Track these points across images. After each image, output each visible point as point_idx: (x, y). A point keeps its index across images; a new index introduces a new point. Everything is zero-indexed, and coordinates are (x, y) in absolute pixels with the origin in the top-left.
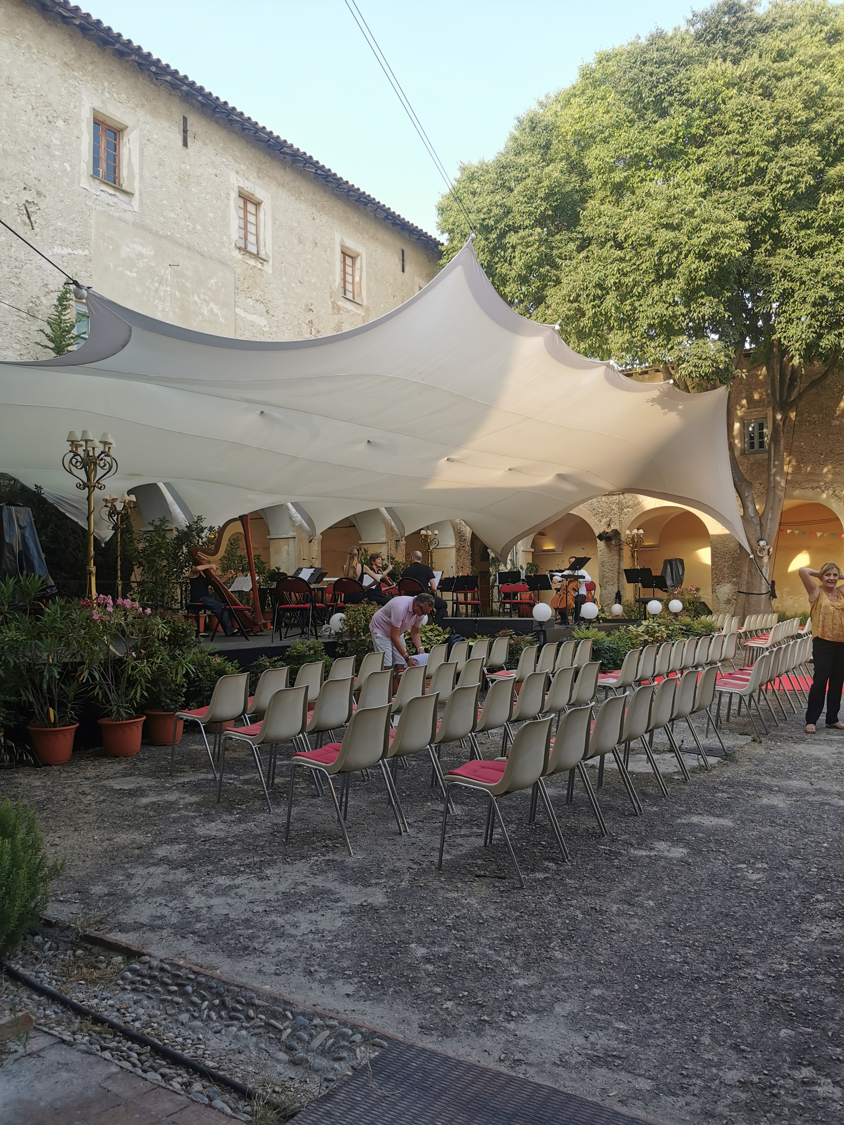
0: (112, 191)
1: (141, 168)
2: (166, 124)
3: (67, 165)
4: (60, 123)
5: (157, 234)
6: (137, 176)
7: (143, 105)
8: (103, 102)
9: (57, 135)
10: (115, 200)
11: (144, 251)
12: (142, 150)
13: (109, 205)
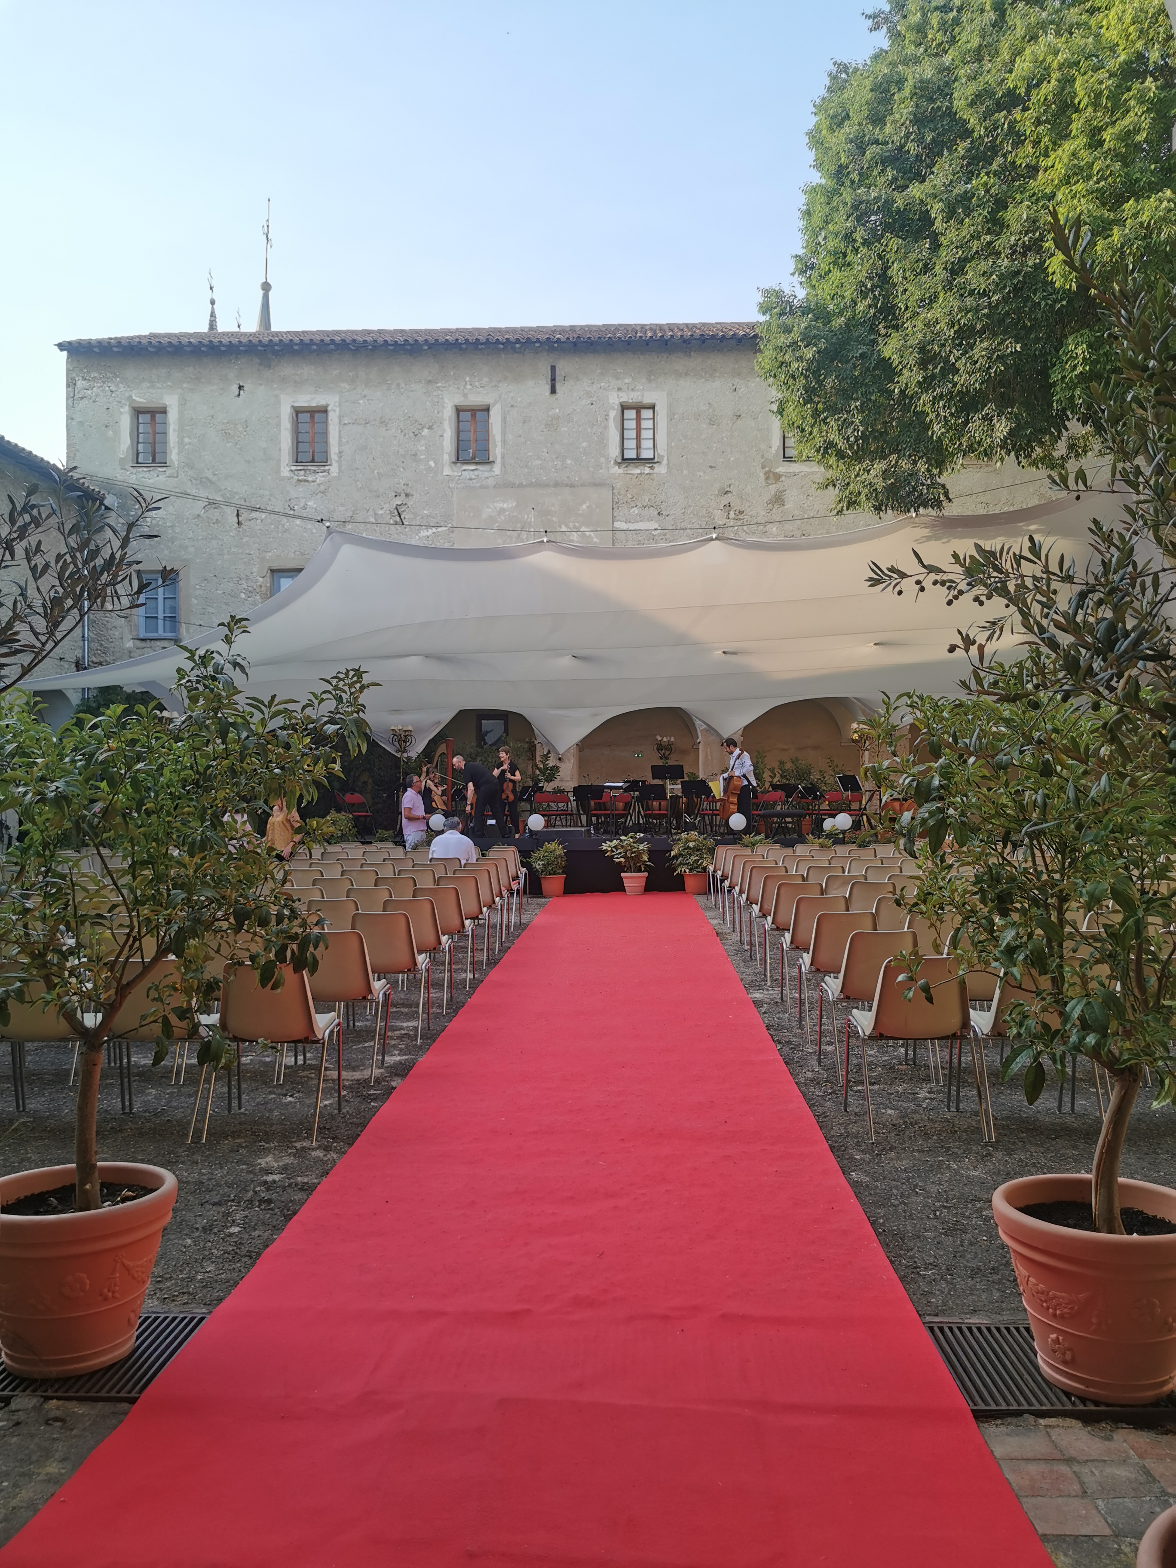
0: (472, 467)
1: (504, 434)
2: (531, 383)
3: (432, 463)
4: (426, 432)
5: (521, 486)
6: (499, 444)
7: (505, 378)
8: (465, 395)
9: (423, 442)
10: (476, 473)
11: (505, 506)
12: (504, 420)
13: (471, 479)
